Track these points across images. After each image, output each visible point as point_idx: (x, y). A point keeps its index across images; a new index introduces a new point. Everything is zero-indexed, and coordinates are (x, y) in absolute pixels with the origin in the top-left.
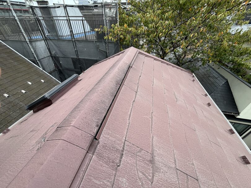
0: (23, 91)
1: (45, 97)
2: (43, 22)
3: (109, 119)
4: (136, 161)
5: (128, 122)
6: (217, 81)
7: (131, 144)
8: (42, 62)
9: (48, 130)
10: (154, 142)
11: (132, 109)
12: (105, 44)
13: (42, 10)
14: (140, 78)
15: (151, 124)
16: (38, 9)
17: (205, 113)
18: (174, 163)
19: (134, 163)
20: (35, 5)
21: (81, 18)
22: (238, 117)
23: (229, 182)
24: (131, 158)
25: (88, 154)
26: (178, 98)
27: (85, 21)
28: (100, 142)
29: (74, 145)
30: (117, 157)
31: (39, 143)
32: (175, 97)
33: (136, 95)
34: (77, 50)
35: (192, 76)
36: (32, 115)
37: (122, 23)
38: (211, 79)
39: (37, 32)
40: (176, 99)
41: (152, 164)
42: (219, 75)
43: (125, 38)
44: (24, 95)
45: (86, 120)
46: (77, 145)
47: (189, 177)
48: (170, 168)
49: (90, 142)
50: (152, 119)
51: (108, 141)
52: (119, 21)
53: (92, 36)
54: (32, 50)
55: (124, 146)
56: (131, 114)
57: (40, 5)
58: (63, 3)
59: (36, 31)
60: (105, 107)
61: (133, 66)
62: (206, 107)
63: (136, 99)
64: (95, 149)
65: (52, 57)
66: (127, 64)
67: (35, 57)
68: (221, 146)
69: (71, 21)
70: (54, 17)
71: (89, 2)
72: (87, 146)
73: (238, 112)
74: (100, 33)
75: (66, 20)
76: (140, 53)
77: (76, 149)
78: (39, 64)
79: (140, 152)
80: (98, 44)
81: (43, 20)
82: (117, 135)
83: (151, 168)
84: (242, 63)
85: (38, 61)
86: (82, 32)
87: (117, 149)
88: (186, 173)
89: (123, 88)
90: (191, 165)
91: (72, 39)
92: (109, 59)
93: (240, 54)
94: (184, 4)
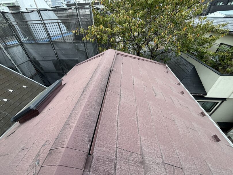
0: (5, 100)
1: (31, 108)
2: (17, 27)
3: (99, 131)
4: (129, 166)
5: (117, 129)
6: (186, 68)
7: (123, 150)
8: (22, 68)
9: (40, 150)
10: (142, 142)
11: (118, 114)
12: (83, 44)
13: (15, 15)
14: (121, 79)
15: (137, 125)
16: (11, 14)
17: (180, 101)
18: (161, 158)
19: (127, 168)
20: (6, 11)
21: (56, 21)
22: (206, 97)
23: (207, 162)
24: (124, 164)
25: (84, 172)
26: (157, 92)
27: (61, 23)
28: (94, 156)
29: (70, 167)
30: (112, 167)
31: (33, 167)
32: (154, 92)
33: (120, 98)
34: (56, 52)
35: (166, 67)
36: (19, 126)
37: (98, 24)
38: (181, 67)
39: (12, 37)
40: (155, 93)
41: (143, 165)
42: (187, 63)
43: (102, 38)
44: (6, 104)
45: (78, 138)
46: (73, 167)
47: (175, 167)
48: (158, 164)
49: (85, 160)
50: (137, 120)
51: (101, 153)
52: (94, 22)
53: (69, 37)
54: (9, 56)
55: (116, 154)
56: (119, 119)
57: (12, 11)
58: (36, 8)
59: (10, 36)
60: (94, 120)
61: (114, 69)
62: (181, 95)
63: (121, 102)
64: (91, 165)
65: (31, 61)
66: (108, 68)
67: (13, 63)
68: (197, 130)
69: (46, 24)
70: (28, 22)
71: (62, 3)
72: (83, 165)
73: (206, 92)
74: (78, 35)
75: (41, 24)
76: (118, 54)
77: (73, 171)
78: (19, 70)
79: (131, 155)
80: (77, 44)
81: (17, 26)
82: (109, 145)
83: (142, 170)
84: (205, 51)
85: (17, 67)
86: (58, 34)
87: (111, 159)
88: (172, 164)
89: (108, 94)
90: (175, 156)
91: (50, 42)
92: (90, 60)
93: (202, 43)
94: (152, 4)
